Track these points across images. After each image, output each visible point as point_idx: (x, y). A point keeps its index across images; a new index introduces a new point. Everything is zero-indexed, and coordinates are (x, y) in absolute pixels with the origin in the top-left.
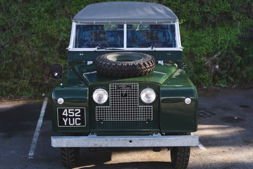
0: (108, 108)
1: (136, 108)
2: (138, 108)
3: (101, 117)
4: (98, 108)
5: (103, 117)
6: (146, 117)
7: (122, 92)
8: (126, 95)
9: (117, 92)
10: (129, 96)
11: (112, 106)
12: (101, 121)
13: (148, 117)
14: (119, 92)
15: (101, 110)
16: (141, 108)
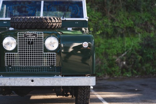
0: (16, 54)
1: (41, 54)
2: (43, 54)
3: (10, 63)
4: (7, 54)
5: (12, 63)
6: (50, 63)
7: (28, 40)
8: (32, 43)
9: (24, 40)
10: (35, 44)
11: (20, 52)
12: (10, 66)
13: (52, 63)
14: (26, 40)
15: (10, 57)
16: (45, 54)
